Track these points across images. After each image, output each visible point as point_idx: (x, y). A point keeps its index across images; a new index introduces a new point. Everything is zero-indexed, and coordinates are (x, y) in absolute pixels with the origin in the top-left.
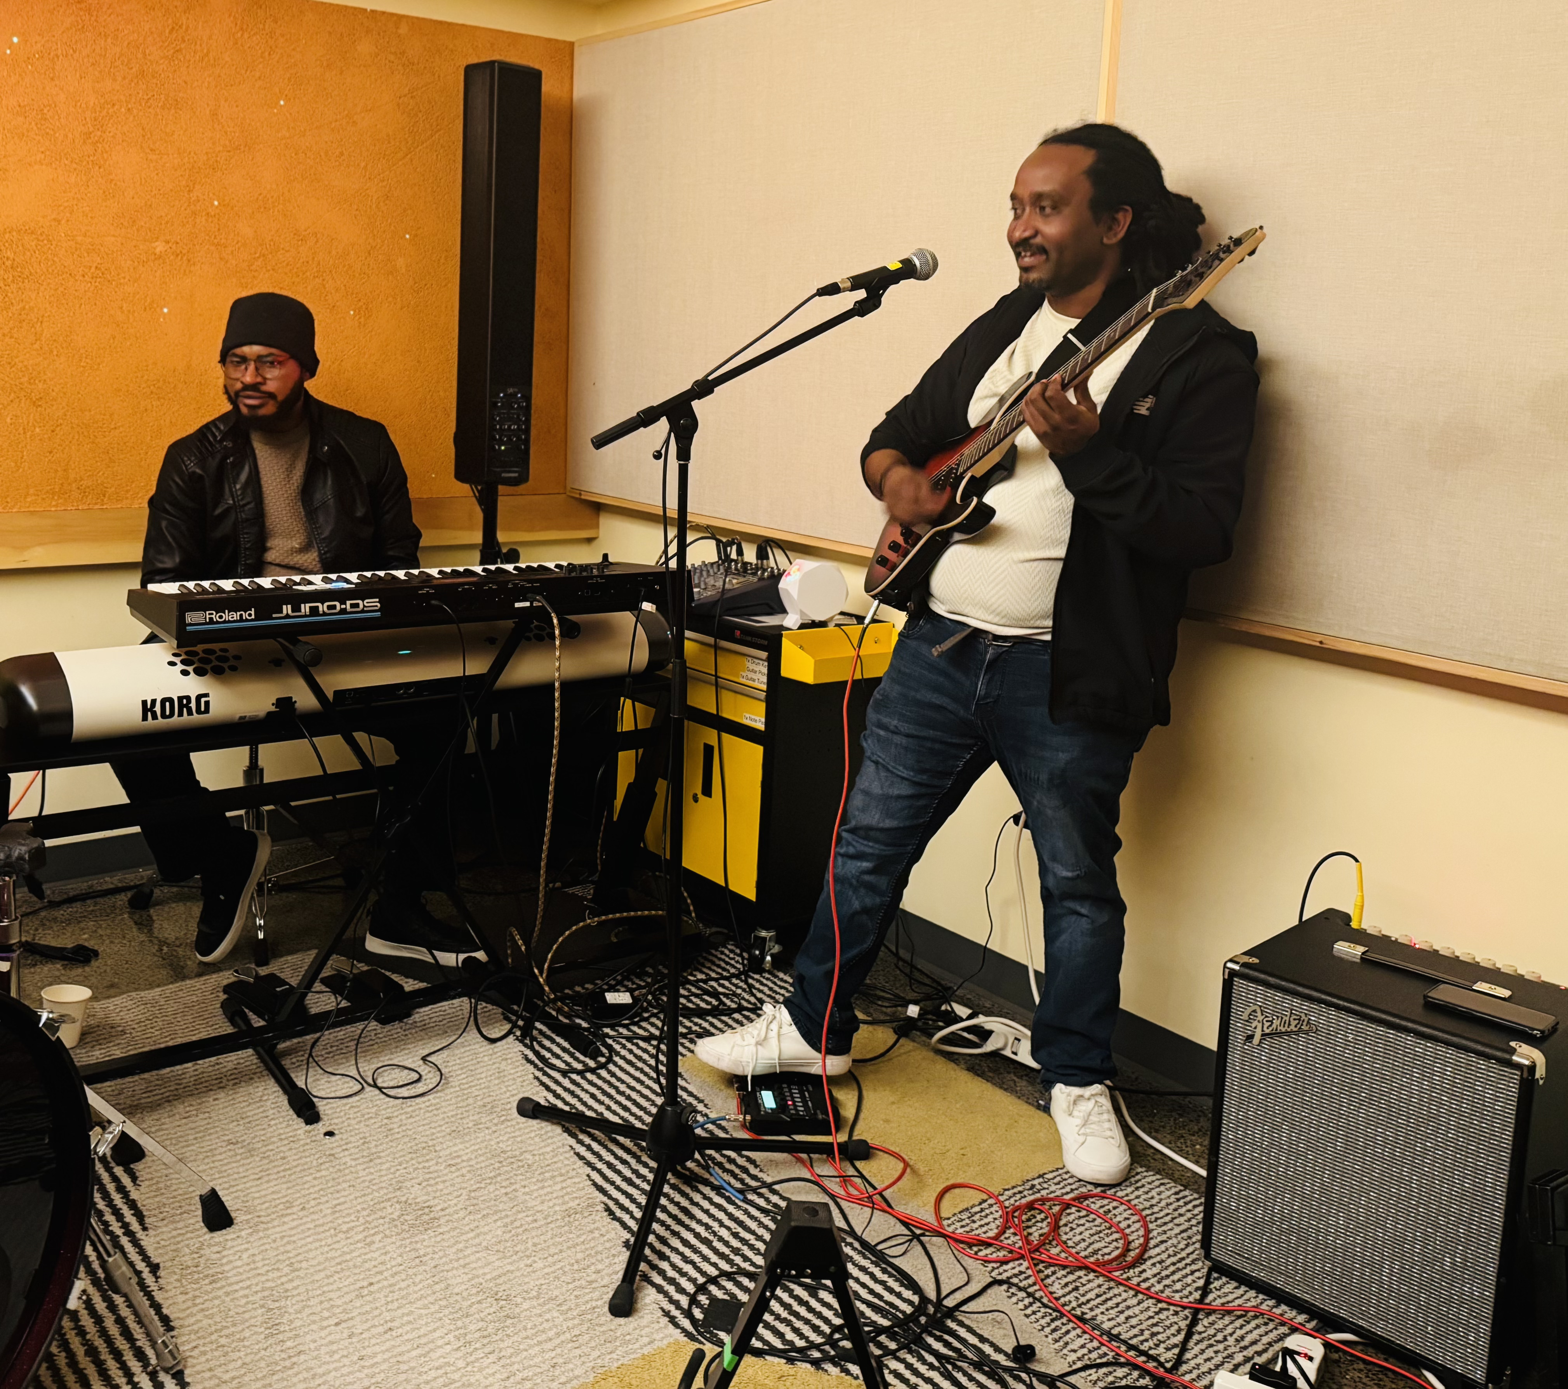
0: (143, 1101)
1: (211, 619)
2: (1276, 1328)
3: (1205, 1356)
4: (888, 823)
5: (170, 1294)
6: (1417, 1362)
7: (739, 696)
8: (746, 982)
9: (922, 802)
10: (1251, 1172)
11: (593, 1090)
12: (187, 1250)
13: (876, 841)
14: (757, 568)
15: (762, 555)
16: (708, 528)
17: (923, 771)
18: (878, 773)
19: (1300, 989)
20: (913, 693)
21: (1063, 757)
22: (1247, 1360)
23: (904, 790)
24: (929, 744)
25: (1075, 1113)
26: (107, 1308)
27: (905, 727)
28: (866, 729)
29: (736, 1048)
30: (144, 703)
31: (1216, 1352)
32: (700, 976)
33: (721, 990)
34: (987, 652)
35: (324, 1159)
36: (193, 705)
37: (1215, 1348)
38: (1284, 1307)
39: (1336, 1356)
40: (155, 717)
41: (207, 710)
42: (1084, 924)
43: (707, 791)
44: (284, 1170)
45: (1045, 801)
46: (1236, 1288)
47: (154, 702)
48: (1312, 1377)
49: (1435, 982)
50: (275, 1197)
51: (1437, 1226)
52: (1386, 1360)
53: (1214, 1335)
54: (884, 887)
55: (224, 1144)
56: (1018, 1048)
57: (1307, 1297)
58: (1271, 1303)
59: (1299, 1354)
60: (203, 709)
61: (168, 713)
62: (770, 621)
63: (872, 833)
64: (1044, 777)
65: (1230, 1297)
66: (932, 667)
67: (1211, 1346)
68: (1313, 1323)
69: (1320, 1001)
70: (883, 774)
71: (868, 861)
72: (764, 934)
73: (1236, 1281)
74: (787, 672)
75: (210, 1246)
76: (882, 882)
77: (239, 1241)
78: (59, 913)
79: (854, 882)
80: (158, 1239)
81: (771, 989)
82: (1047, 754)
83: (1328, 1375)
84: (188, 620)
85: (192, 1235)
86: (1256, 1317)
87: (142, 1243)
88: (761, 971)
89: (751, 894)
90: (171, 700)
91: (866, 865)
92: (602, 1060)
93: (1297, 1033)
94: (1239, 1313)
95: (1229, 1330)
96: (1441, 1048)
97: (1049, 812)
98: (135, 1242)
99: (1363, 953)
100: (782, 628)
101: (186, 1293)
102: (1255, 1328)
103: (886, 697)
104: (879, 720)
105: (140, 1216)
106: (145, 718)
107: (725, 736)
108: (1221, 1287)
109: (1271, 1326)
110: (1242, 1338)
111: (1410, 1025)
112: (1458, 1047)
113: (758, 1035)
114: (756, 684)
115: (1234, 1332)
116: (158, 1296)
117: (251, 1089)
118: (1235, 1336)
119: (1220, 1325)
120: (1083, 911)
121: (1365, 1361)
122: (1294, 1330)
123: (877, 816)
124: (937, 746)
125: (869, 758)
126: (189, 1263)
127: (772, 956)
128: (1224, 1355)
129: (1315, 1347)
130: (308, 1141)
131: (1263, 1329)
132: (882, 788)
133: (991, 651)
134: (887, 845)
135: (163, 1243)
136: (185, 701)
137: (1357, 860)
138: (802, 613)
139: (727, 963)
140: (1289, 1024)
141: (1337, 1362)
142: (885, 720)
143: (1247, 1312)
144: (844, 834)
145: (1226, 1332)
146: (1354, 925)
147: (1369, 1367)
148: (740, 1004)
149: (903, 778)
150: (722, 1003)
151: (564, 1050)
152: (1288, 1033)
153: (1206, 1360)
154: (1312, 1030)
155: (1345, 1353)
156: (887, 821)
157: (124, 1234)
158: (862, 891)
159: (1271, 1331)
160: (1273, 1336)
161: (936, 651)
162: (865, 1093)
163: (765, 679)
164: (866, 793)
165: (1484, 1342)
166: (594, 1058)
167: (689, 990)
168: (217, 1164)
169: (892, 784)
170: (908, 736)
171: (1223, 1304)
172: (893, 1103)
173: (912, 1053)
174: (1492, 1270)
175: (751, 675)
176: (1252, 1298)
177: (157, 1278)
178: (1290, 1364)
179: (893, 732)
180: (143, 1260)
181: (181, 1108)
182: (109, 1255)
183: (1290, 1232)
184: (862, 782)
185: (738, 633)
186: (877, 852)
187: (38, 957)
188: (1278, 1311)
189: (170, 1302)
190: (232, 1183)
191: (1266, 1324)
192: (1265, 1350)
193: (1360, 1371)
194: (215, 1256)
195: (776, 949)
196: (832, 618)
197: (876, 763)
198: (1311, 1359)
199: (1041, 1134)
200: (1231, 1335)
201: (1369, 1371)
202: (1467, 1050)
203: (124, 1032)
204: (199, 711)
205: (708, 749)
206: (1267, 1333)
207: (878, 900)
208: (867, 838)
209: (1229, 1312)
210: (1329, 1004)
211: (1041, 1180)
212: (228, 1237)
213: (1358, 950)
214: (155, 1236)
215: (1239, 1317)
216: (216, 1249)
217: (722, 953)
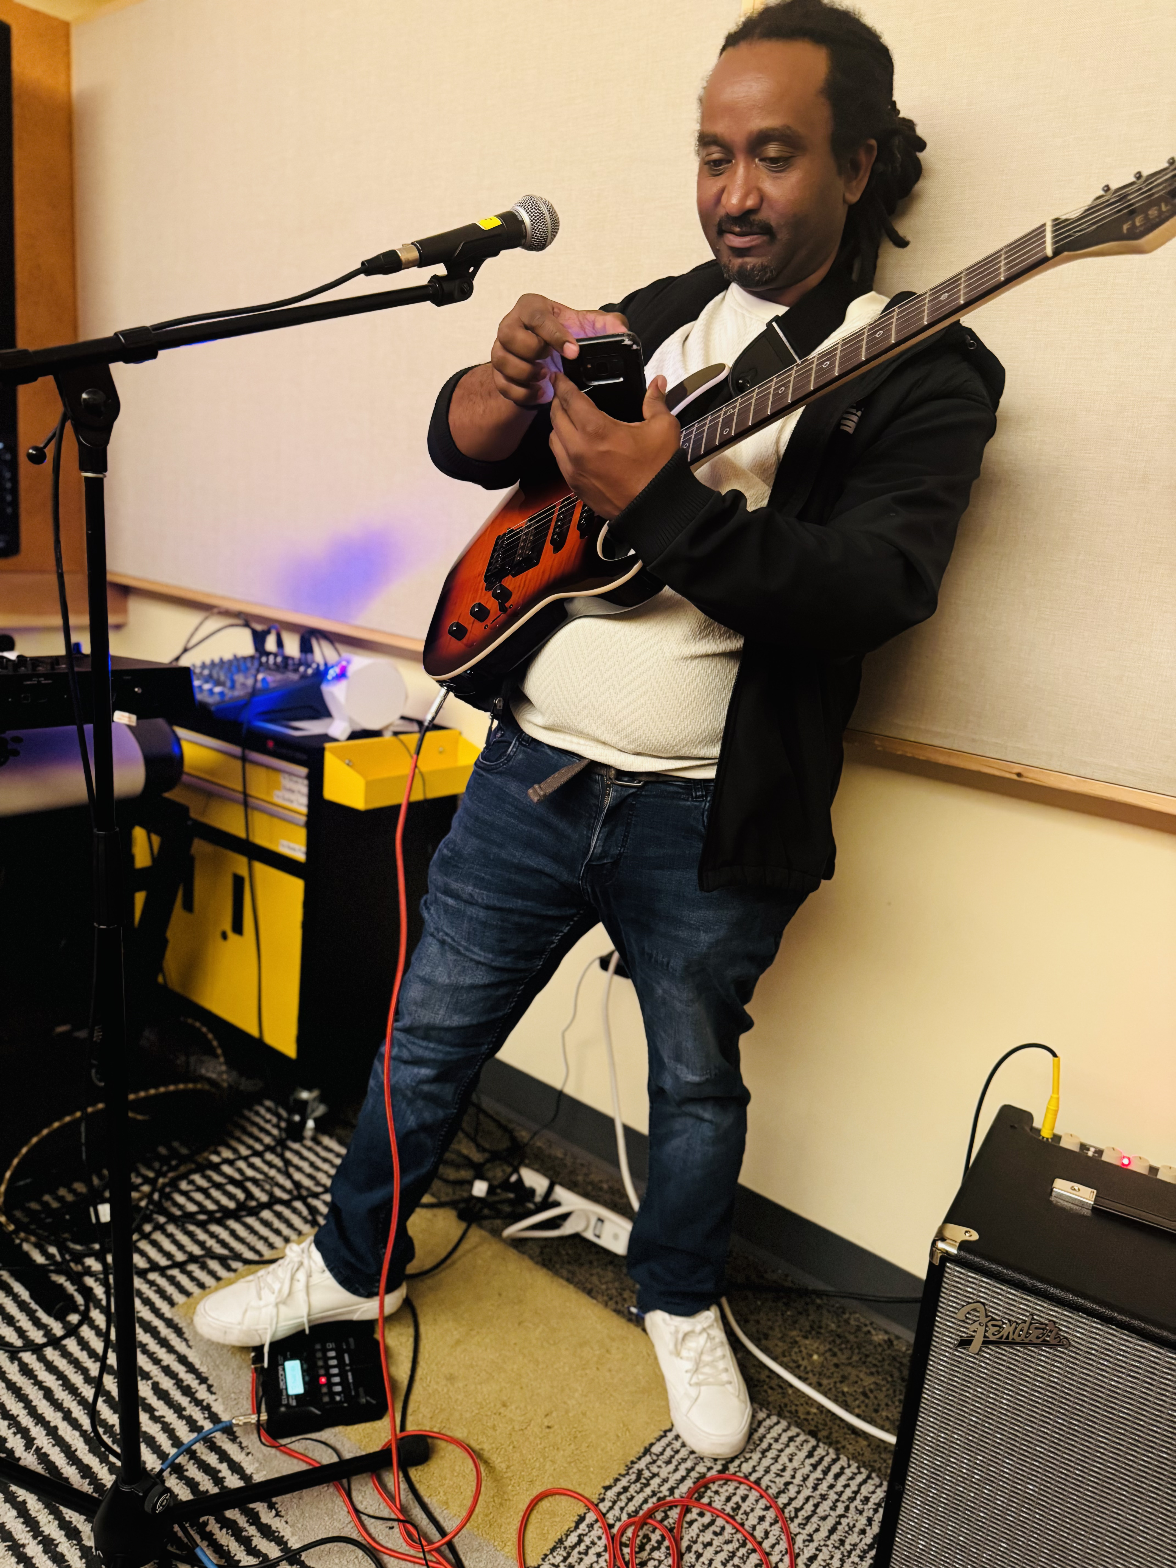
4: (457, 1020)
7: (275, 820)
8: (282, 1156)
9: (502, 991)
11: (50, 1380)
13: (440, 1041)
14: (300, 663)
15: (306, 648)
16: (238, 615)
17: (506, 953)
18: (443, 954)
19: (1052, 1290)
20: (495, 850)
21: (705, 938)
23: (481, 977)
24: (516, 918)
25: (684, 1353)
27: (482, 896)
28: (427, 892)
29: (249, 1313)
32: (227, 1154)
33: (250, 1173)
34: (605, 794)
42: (707, 1131)
43: (238, 928)
45: (675, 992)
54: (449, 1098)
56: (601, 1231)
62: (311, 728)
63: (433, 1033)
64: (677, 963)
66: (525, 812)
70: (450, 956)
71: (428, 1067)
72: (305, 1095)
74: (332, 792)
76: (447, 1091)
79: (409, 1093)
81: (312, 1164)
82: (683, 934)
88: (300, 1139)
89: (290, 1050)
91: (425, 1072)
92: (74, 1318)
97: (679, 1007)
99: (1094, 1201)
100: (327, 738)
103: (457, 854)
104: (446, 884)
107: (259, 867)
113: (280, 1291)
114: (294, 806)
120: (707, 1115)
123: (442, 1012)
124: (526, 920)
125: (432, 935)
127: (316, 1120)
132: (449, 977)
133: (612, 793)
134: (453, 1045)
138: (351, 721)
139: (262, 1129)
140: (1028, 1334)
142: (455, 886)
144: (398, 1034)
148: (271, 1195)
149: (478, 963)
150: (250, 1195)
151: (22, 1306)
152: (1024, 1344)
154: (1061, 1342)
156: (455, 1018)
158: (420, 1103)
161: (536, 793)
162: (423, 1329)
163: (304, 800)
164: (426, 981)
166: (60, 1317)
167: (209, 1179)
169: (464, 970)
170: (487, 907)
172: (458, 1342)
173: (480, 1249)
175: (288, 795)
179: (466, 902)
184: (422, 969)
185: (270, 744)
186: (440, 1056)
195: (321, 1110)
196: (387, 727)
197: (443, 943)
199: (639, 1368)
205: (238, 882)
207: (441, 1114)
208: (426, 1038)
211: (648, 1459)
217: (257, 1113)
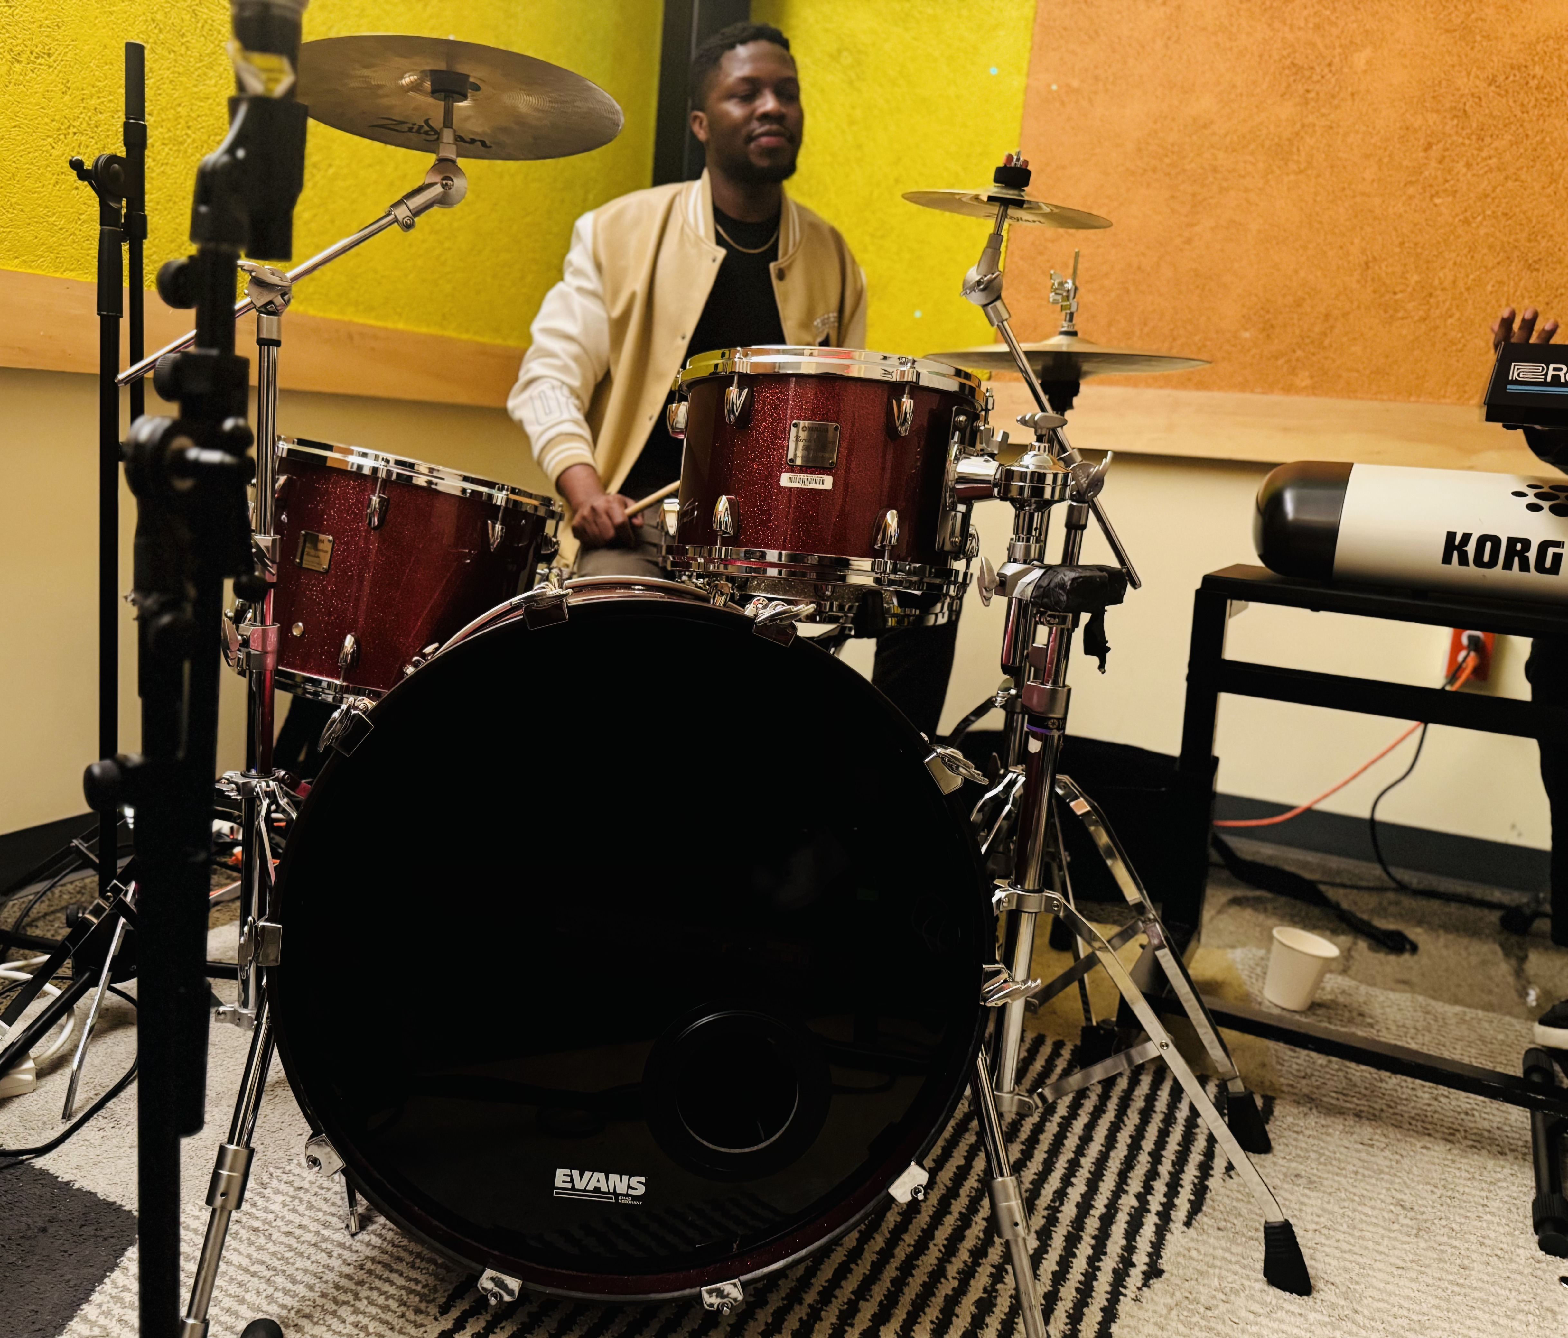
0: (1325, 1099)
1: (1556, 378)
5: (1141, 1314)
12: (1216, 1282)
26: (1054, 1273)
30: (1451, 536)
35: (1533, 1307)
36: (1532, 555)
40: (1463, 561)
41: (1555, 568)
44: (1451, 1282)
47: (1466, 537)
50: (1406, 1304)
55: (1389, 1200)
60: (1548, 564)
61: (1486, 558)
75: (1251, 1297)
77: (1300, 1320)
78: (1408, 902)
80: (1192, 1245)
84: (1514, 374)
85: (1241, 1271)
87: (1168, 1236)
90: (1495, 541)
98: (1161, 1231)
101: (1162, 1329)
105: (1196, 1207)
106: (1447, 559)
116: (1125, 1306)
117: (1490, 1164)
126: (1203, 1299)
130: (1527, 1271)
135: (1194, 1253)
136: (1519, 547)
157: (1158, 1214)
168: (1357, 1216)
177: (1146, 1284)
180: (1150, 1255)
181: (1366, 1131)
182: (1002, 1175)
187: (1344, 926)
189: (1133, 1323)
190: (1357, 1249)
194: (1243, 1313)
203: (1371, 1026)
204: (1540, 567)
212: (1286, 1305)
214: (1192, 1240)
216: (1256, 1307)
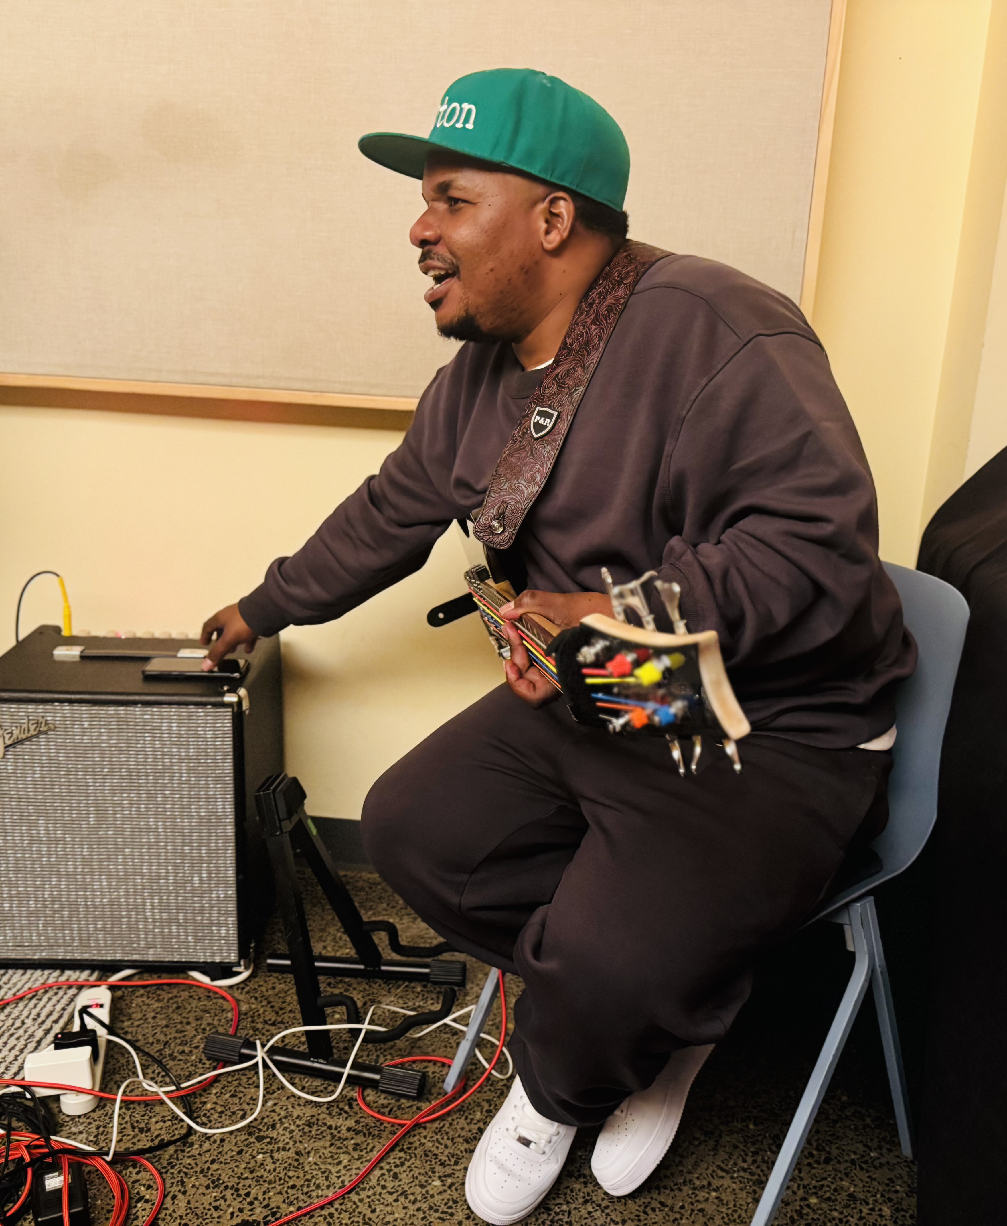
2: (65, 994)
3: (9, 1047)
6: (182, 968)
10: (17, 872)
22: (47, 1032)
31: (18, 1039)
37: (16, 1036)
38: (68, 973)
39: (119, 993)
46: (23, 974)
48: (106, 1020)
49: (146, 659)
51: (183, 856)
52: (159, 977)
53: (13, 1024)
57: (86, 956)
58: (57, 973)
59: (90, 1006)
65: (19, 985)
67: (12, 1035)
68: (96, 975)
69: (52, 701)
73: (21, 968)
83: (117, 1012)
86: (46, 992)
93: (36, 736)
94: (30, 995)
95: (25, 1013)
96: (165, 710)
99: (82, 652)
102: (47, 1002)
108: (9, 980)
109: (61, 993)
110: (38, 1015)
111: (137, 698)
112: (179, 704)
115: (30, 1014)
118: (32, 1016)
119: (16, 1013)
121: (144, 987)
122: (80, 988)
128: (26, 1037)
129: (103, 995)
131: (55, 999)
137: (57, 575)
140: (29, 730)
141: (121, 998)
143: (37, 991)
145: (22, 1017)
146: (65, 633)
147: (148, 989)
152: (28, 739)
153: (10, 1051)
154: (50, 729)
155: (126, 987)
159: (62, 998)
160: (64, 1001)
165: (233, 931)
171: (14, 995)
174: (231, 873)
176: (38, 977)
178: (87, 1019)
183: (62, 909)
188: (63, 979)
191: (56, 994)
192: (61, 1017)
193: (142, 995)
198: (101, 1006)
200: (28, 1017)
201: (149, 992)
202: (187, 704)
206: (58, 1001)
209: (21, 998)
210: (61, 701)
213: (75, 652)
215: (31, 999)
